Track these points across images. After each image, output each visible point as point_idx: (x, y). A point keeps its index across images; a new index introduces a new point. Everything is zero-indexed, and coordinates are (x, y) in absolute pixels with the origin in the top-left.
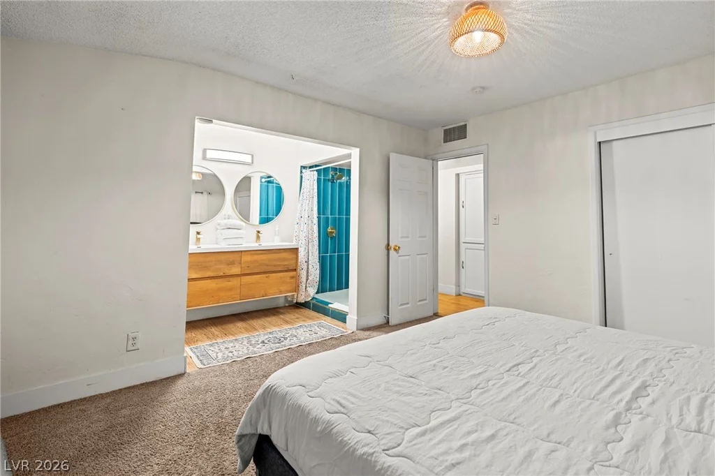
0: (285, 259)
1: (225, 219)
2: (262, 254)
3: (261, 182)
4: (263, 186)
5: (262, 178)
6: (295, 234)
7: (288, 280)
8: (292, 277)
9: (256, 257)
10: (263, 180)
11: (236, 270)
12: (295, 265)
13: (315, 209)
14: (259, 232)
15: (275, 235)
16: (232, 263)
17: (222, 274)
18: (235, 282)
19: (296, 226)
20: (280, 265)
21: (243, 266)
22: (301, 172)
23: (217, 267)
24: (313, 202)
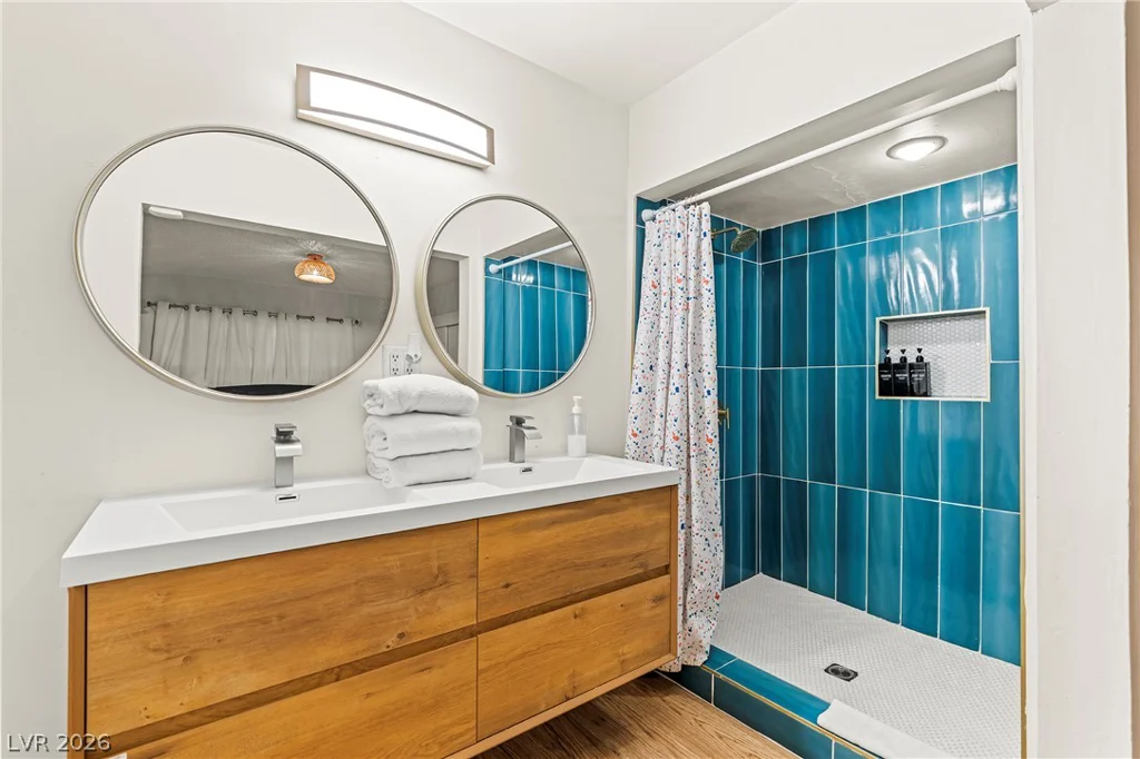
0: (634, 534)
1: (395, 372)
2: (554, 522)
3: (487, 272)
4: (494, 287)
5: (488, 261)
6: (631, 428)
7: (646, 611)
8: (659, 599)
9: (539, 539)
10: (493, 268)
11: (456, 610)
12: (664, 551)
13: (709, 337)
14: (519, 421)
15: (573, 432)
16: (440, 580)
17: (391, 641)
18: (455, 665)
19: (635, 399)
20: (616, 560)
21: (483, 584)
22: (640, 221)
23: (367, 610)
24: (698, 316)
